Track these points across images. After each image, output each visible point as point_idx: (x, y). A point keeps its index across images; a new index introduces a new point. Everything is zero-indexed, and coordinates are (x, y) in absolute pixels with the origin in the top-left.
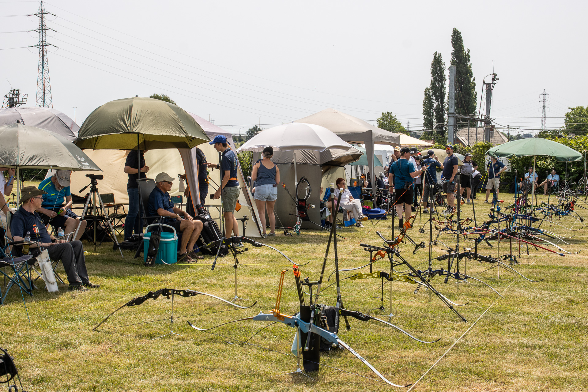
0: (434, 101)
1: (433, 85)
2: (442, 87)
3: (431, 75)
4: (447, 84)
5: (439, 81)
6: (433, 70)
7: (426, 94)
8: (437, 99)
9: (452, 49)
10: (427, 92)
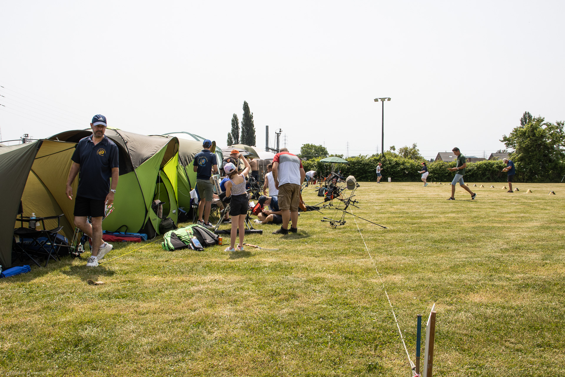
0: (233, 139)
1: (233, 131)
2: (238, 133)
3: (232, 126)
4: (240, 130)
5: (235, 129)
6: (232, 123)
7: (228, 136)
8: (235, 139)
9: (243, 112)
10: (229, 135)
